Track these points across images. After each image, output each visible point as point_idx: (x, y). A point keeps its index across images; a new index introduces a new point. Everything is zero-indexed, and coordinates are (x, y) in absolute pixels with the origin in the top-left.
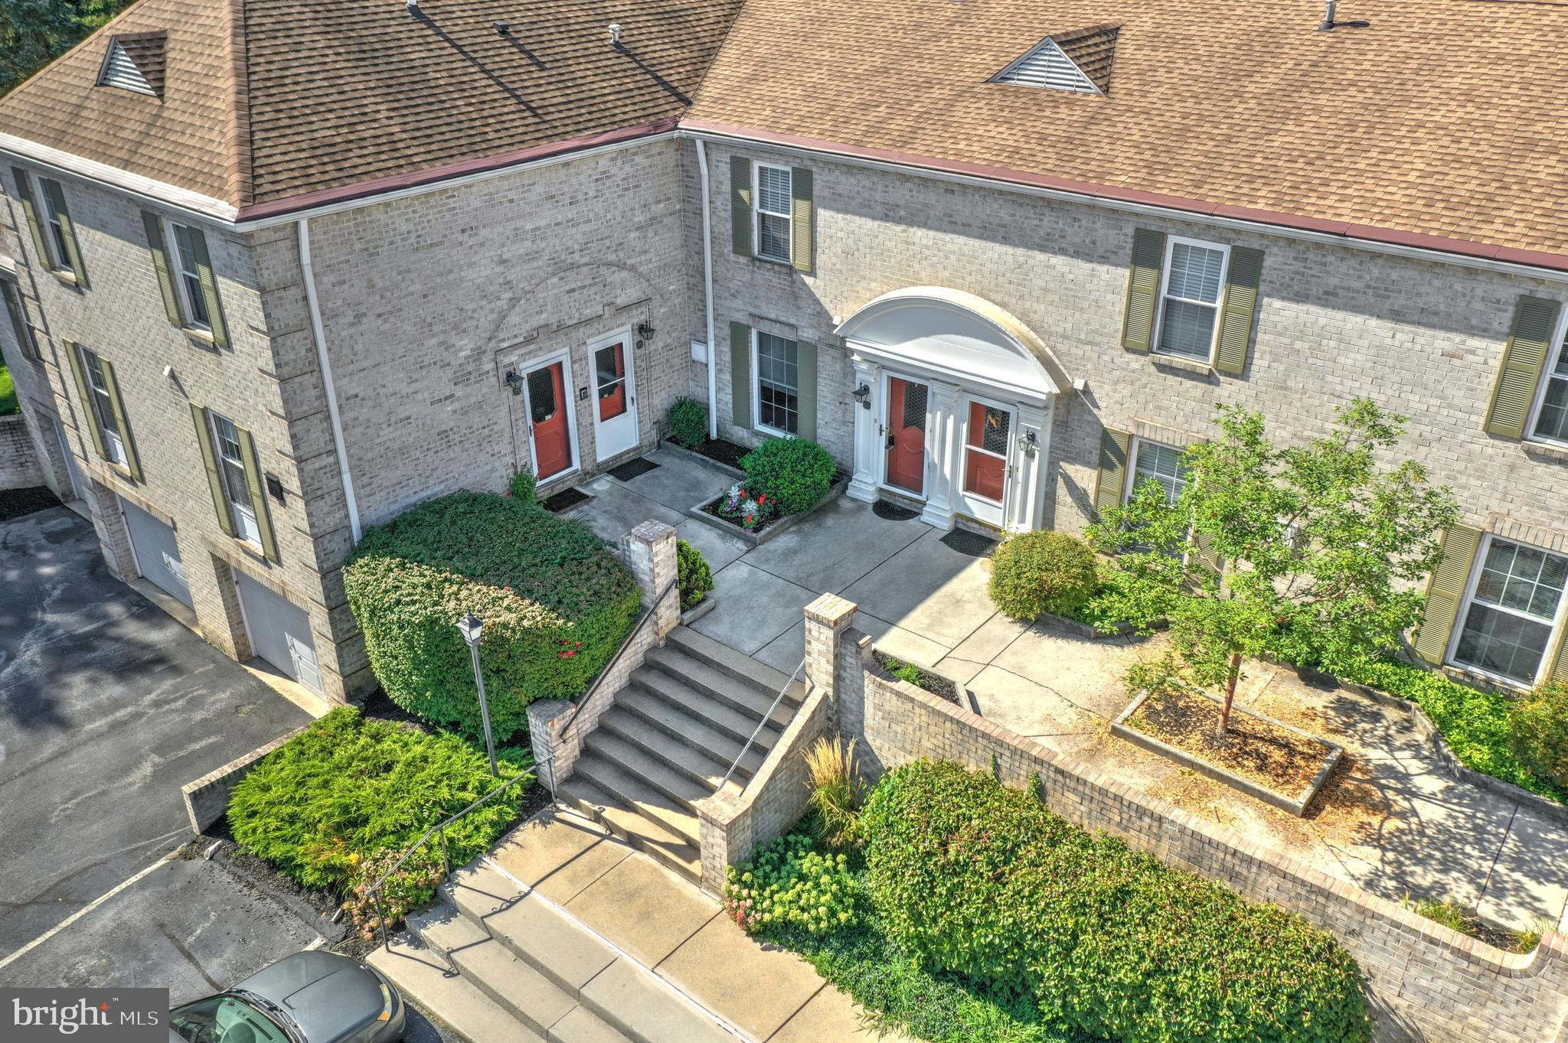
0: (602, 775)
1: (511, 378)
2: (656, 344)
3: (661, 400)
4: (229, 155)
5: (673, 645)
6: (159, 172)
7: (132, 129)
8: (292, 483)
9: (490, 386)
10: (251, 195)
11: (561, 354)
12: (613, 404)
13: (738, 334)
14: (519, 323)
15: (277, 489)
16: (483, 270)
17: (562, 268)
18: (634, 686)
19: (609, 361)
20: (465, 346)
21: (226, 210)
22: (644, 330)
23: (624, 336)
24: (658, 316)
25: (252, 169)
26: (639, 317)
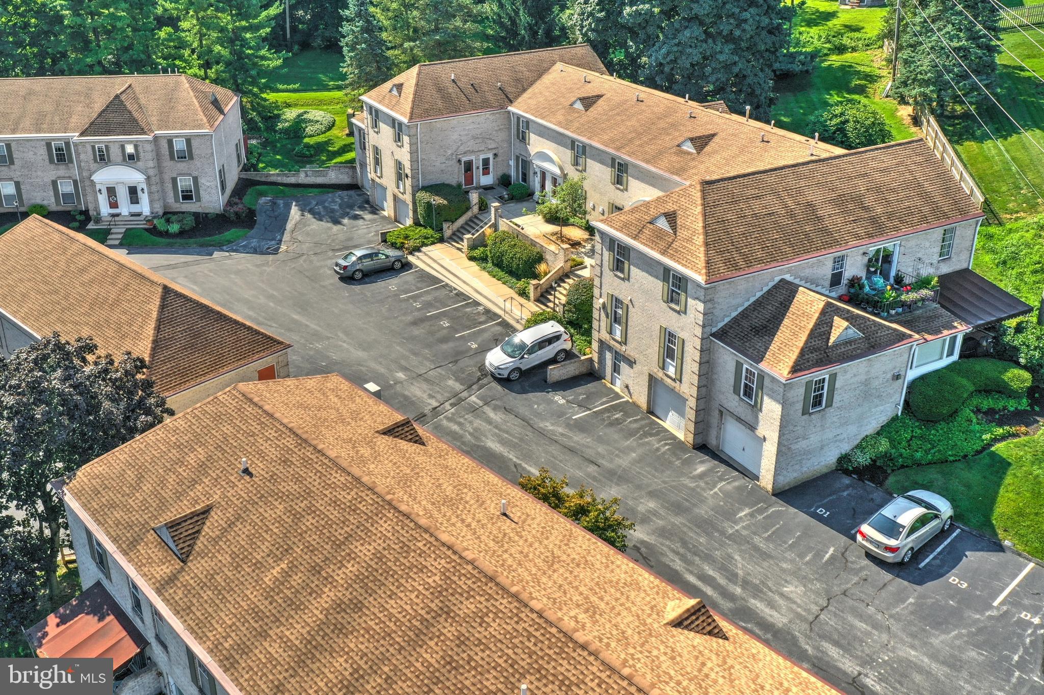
0: (455, 238)
1: (459, 161)
2: (499, 159)
3: (500, 173)
4: (408, 110)
5: (476, 217)
6: (397, 112)
7: (394, 102)
8: (410, 175)
9: (454, 162)
10: (411, 118)
11: (473, 158)
12: (486, 171)
13: (517, 158)
14: (463, 149)
15: (407, 176)
16: (455, 136)
17: (475, 138)
18: (466, 223)
19: (486, 162)
20: (449, 152)
21: (405, 120)
22: (495, 155)
23: (491, 156)
24: (500, 152)
25: (412, 113)
26: (494, 152)
